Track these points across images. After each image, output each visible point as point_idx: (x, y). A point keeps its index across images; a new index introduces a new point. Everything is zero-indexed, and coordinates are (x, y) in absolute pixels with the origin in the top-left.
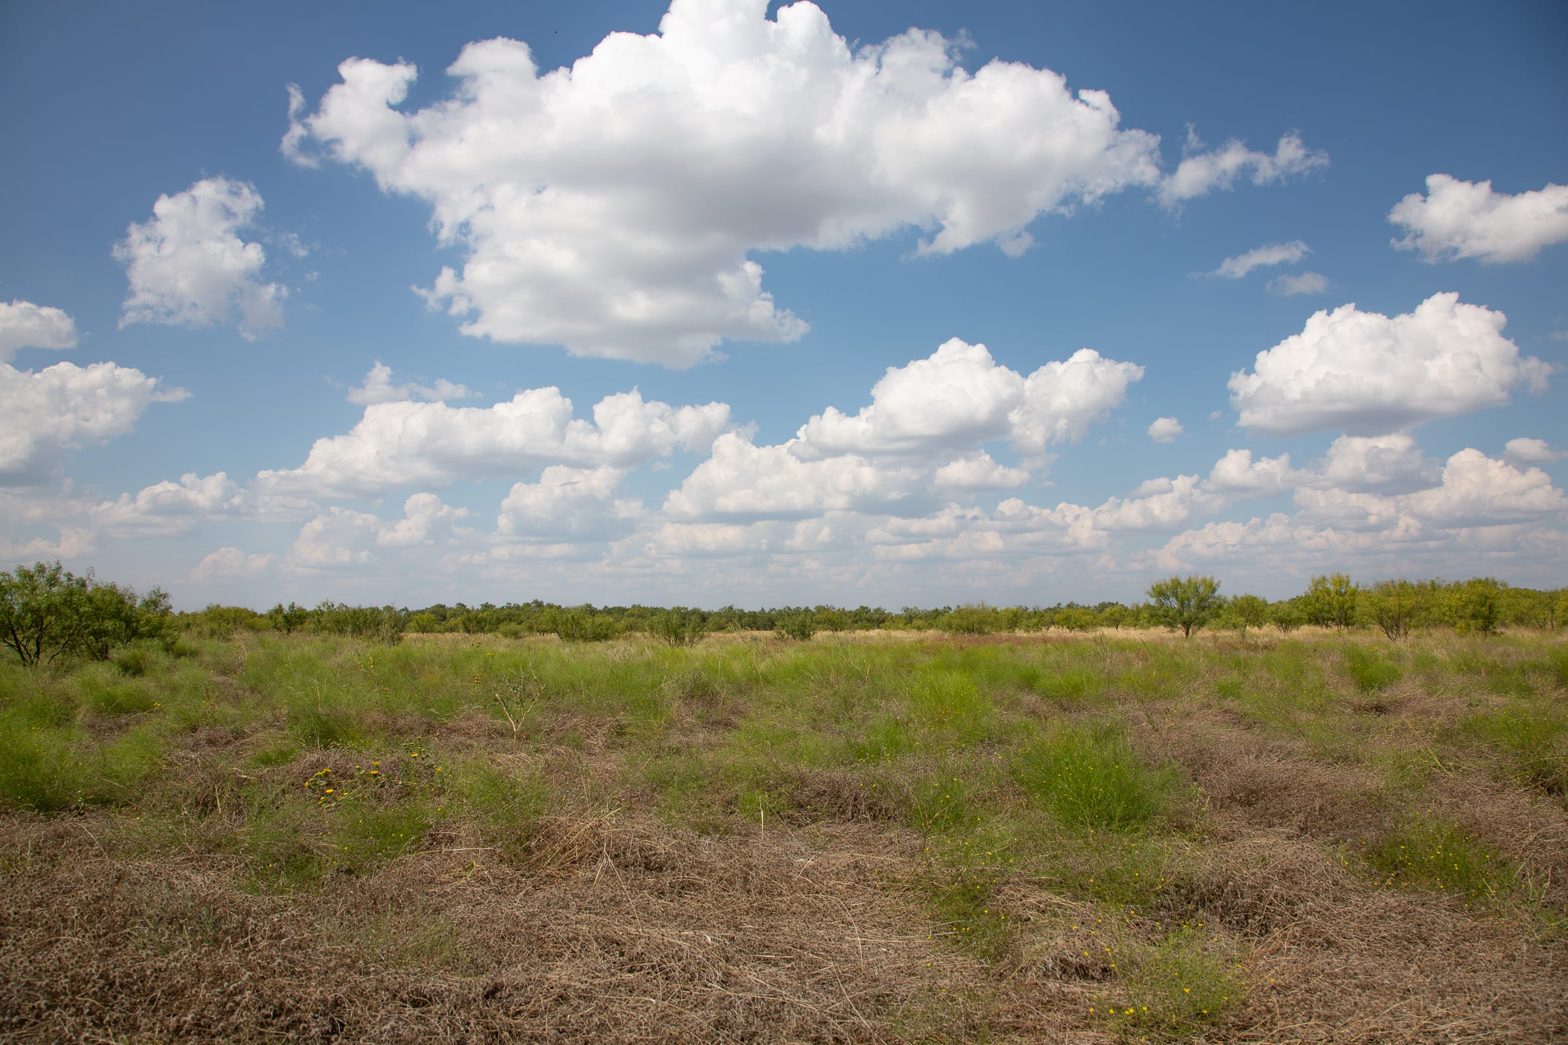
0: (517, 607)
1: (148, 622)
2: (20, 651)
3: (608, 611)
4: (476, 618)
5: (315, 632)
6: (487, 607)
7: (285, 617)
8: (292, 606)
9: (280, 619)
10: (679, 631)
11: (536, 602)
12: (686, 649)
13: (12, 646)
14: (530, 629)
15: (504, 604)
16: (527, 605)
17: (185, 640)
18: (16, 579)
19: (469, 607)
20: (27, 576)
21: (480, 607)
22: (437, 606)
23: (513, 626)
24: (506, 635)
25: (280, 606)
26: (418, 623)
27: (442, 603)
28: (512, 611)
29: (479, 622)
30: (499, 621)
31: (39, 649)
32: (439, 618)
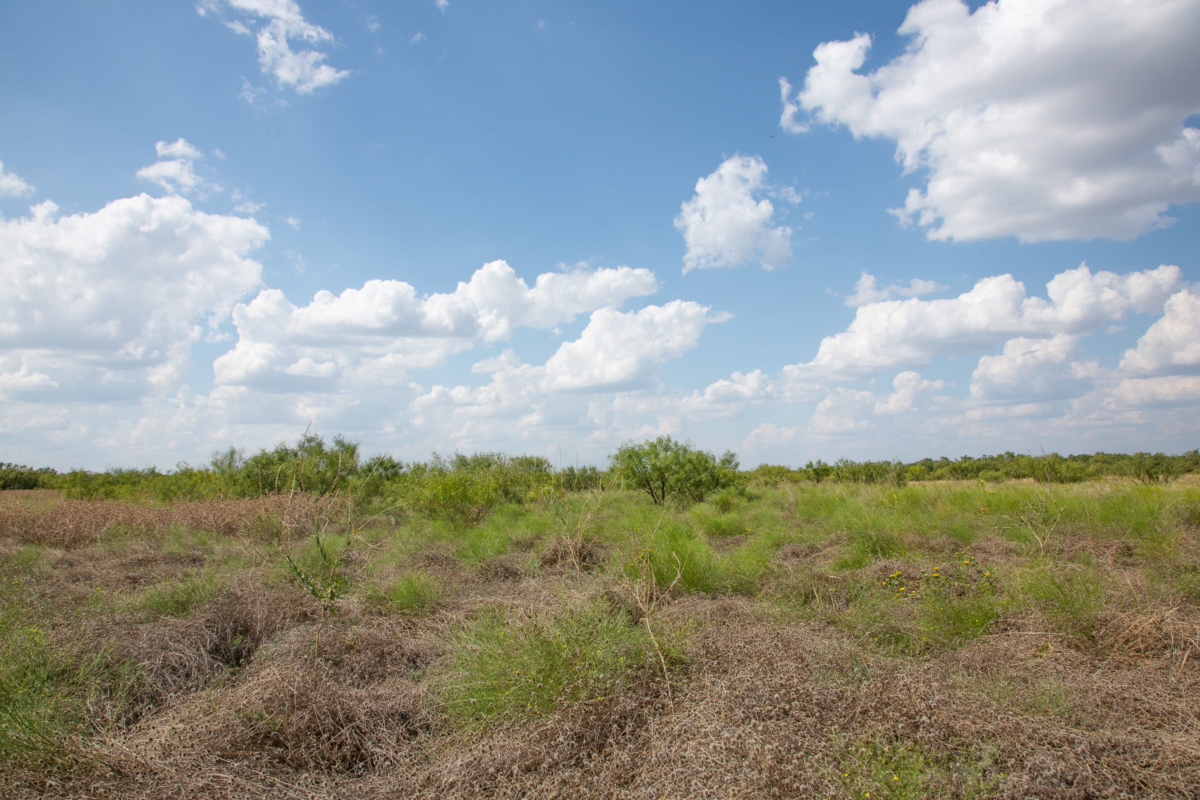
0: (992, 459)
1: (725, 475)
2: (653, 496)
3: (1074, 458)
4: (960, 467)
5: (835, 482)
6: (966, 459)
7: (814, 470)
8: (819, 462)
9: (812, 472)
10: (1152, 471)
11: (1008, 453)
12: (1162, 488)
13: (649, 493)
14: (1007, 474)
15: (981, 456)
16: (1001, 456)
17: (751, 489)
18: (647, 447)
19: (952, 459)
20: (653, 446)
21: (960, 460)
22: (925, 460)
23: (992, 473)
24: (987, 480)
25: (811, 463)
26: (912, 474)
27: (929, 457)
28: (988, 462)
29: (963, 471)
30: (979, 470)
31: (664, 494)
32: (928, 468)
